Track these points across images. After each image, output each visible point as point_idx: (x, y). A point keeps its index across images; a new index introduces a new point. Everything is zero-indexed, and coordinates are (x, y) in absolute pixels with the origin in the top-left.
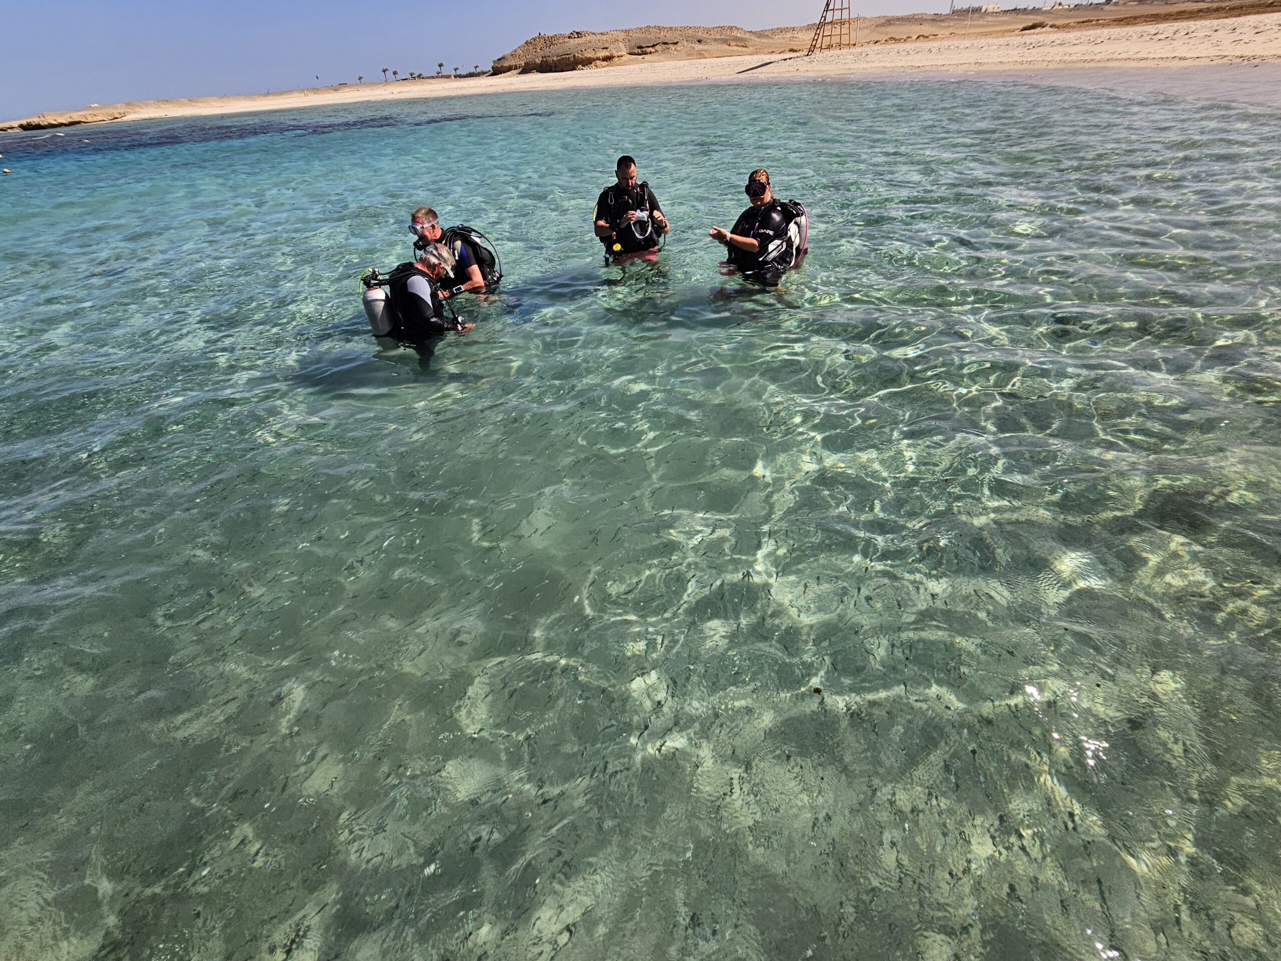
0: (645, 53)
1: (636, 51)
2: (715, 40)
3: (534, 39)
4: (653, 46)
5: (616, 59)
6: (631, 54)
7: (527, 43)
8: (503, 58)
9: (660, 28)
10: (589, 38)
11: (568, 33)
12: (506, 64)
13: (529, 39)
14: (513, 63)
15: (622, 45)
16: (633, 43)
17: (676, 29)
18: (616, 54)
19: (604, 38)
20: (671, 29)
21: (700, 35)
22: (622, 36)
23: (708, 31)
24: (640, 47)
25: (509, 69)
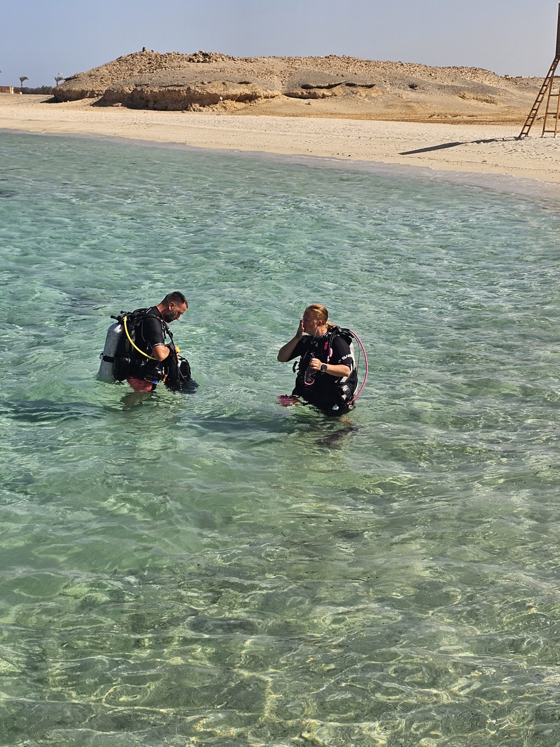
0: (314, 97)
1: (299, 91)
2: (441, 87)
3: (133, 56)
4: (330, 87)
5: (261, 101)
6: (289, 95)
7: (119, 60)
8: (74, 78)
9: (348, 60)
10: (222, 64)
11: (189, 52)
12: (77, 87)
13: (124, 54)
14: (88, 86)
15: (276, 80)
16: (296, 79)
17: (377, 64)
18: (262, 93)
19: (248, 66)
20: (368, 63)
21: (417, 76)
22: (282, 66)
23: (432, 71)
24: (306, 87)
25: (81, 95)
